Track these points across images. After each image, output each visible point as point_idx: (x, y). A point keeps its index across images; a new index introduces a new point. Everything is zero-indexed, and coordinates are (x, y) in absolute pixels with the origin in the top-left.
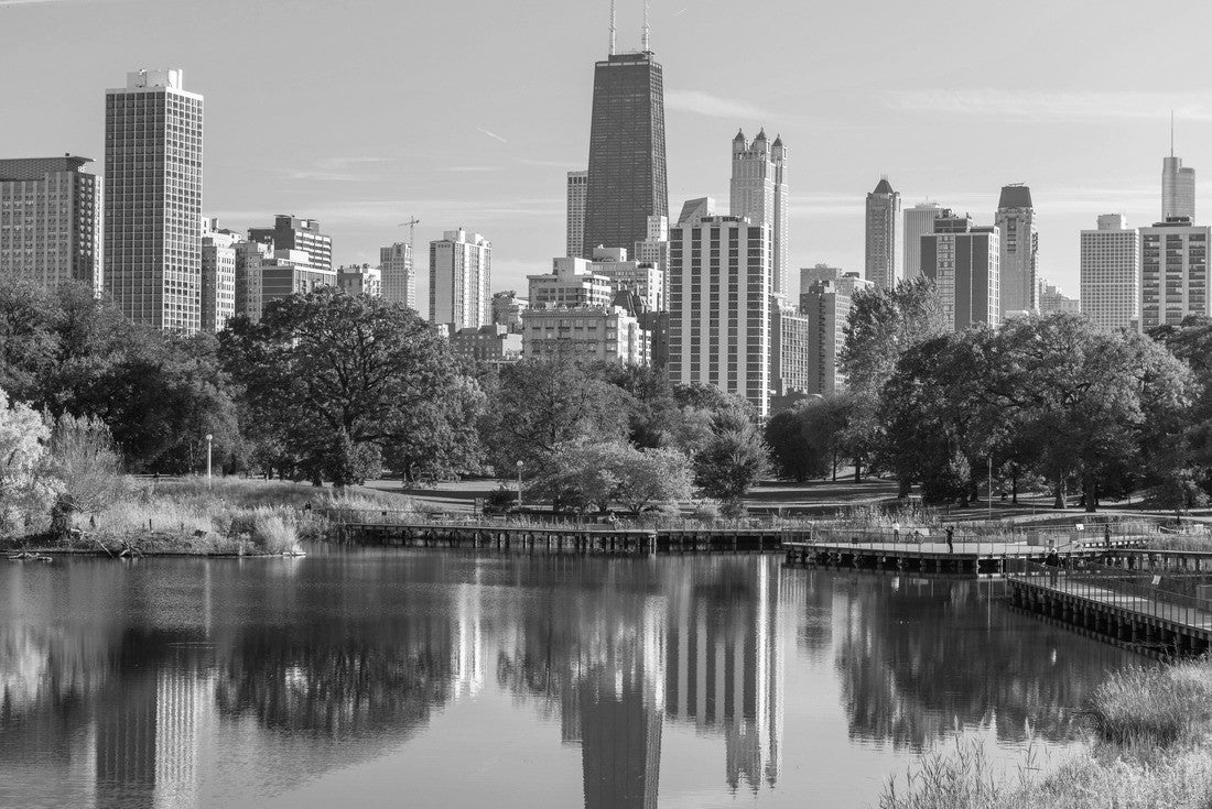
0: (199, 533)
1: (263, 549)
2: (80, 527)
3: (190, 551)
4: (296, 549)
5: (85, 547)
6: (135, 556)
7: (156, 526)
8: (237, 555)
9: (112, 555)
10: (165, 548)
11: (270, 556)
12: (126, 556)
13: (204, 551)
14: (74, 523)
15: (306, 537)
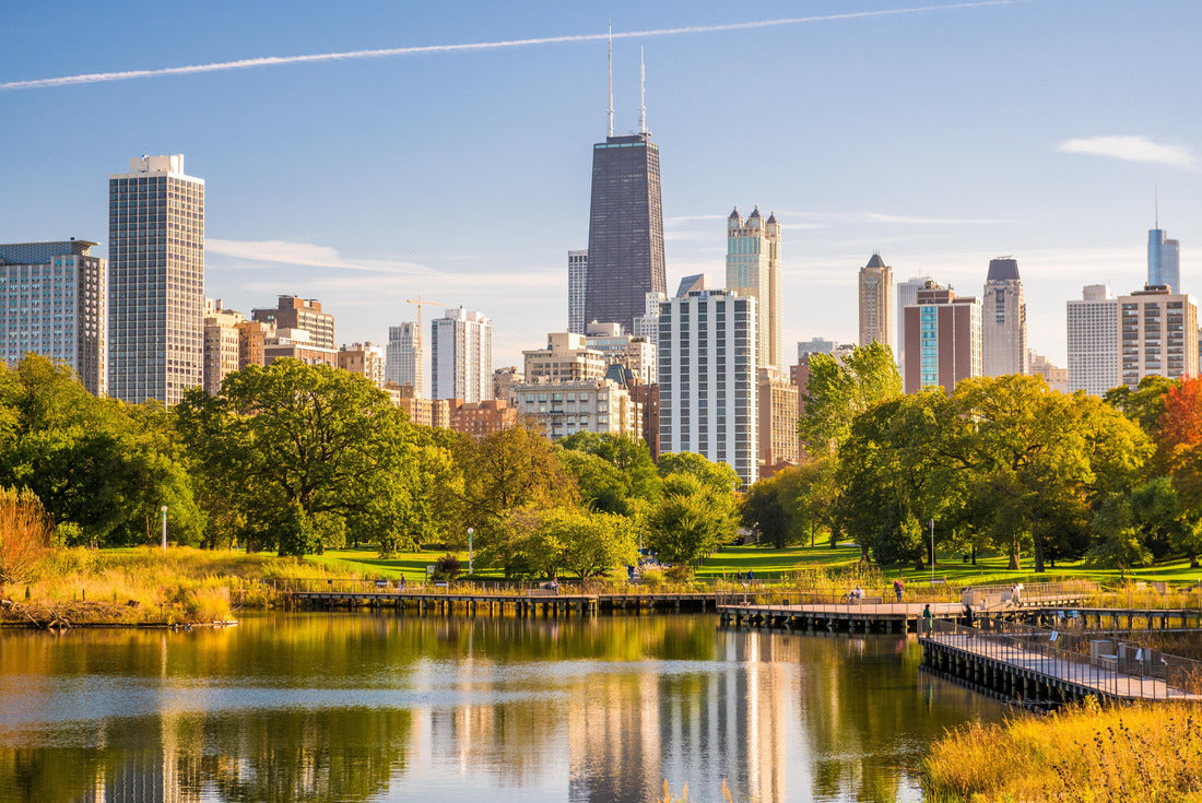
0: (132, 603)
1: (193, 618)
2: (12, 598)
3: (120, 620)
4: (228, 617)
5: (15, 618)
6: (63, 626)
7: (90, 597)
8: (166, 624)
9: (40, 626)
10: (96, 619)
11: (200, 625)
12: (56, 627)
13: (134, 621)
14: (6, 594)
15: (242, 606)
